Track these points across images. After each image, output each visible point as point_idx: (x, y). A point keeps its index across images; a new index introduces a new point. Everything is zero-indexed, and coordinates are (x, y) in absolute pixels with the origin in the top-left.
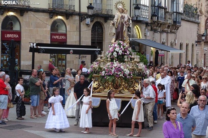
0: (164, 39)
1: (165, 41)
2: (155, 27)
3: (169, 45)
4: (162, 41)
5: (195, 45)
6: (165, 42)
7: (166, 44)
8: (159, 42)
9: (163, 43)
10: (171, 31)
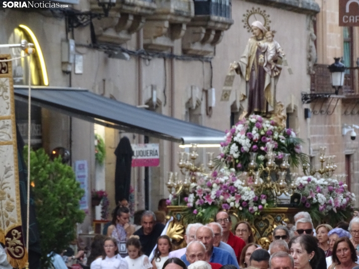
0: (153, 88)
1: (157, 95)
2: (111, 33)
3: (181, 111)
4: (146, 96)
5: (300, 114)
6: (161, 99)
7: (165, 110)
8: (131, 100)
9: (152, 107)
10: (185, 51)
